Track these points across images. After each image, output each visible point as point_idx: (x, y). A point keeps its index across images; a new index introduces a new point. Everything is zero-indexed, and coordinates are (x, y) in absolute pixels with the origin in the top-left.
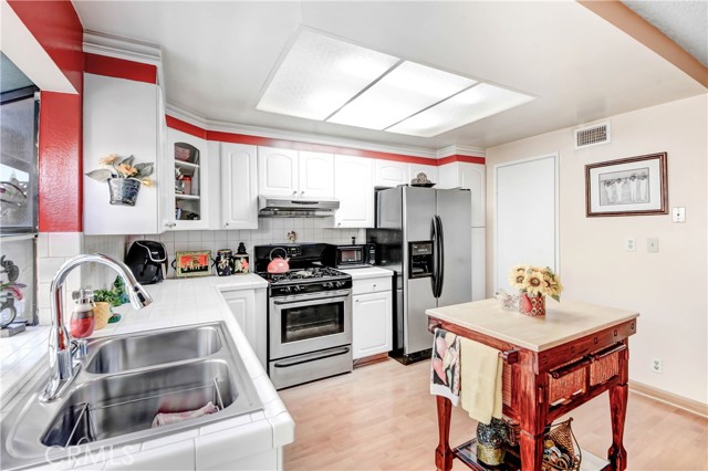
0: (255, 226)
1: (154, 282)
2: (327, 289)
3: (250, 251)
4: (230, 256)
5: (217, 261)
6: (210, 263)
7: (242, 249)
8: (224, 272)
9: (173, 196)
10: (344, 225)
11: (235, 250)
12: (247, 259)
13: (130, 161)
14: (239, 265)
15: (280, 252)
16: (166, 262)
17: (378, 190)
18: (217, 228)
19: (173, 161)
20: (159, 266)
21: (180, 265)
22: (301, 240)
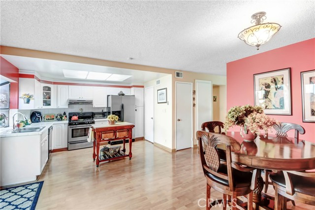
0: (67, 107)
1: (38, 122)
2: (86, 124)
3: (67, 114)
4: (61, 115)
5: (57, 117)
6: (55, 117)
7: (65, 113)
8: (59, 120)
9: (42, 100)
10: (96, 106)
11: (62, 113)
12: (66, 116)
13: (28, 94)
14: (63, 118)
15: (75, 114)
16: (41, 117)
17: (108, 96)
18: (56, 108)
19: (42, 91)
20: (39, 118)
21: (46, 118)
22: (84, 111)
